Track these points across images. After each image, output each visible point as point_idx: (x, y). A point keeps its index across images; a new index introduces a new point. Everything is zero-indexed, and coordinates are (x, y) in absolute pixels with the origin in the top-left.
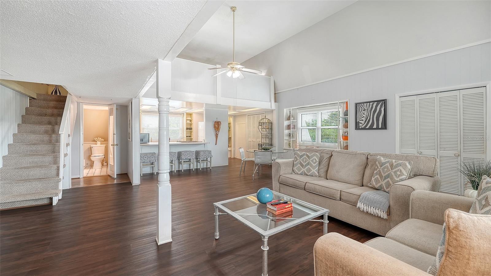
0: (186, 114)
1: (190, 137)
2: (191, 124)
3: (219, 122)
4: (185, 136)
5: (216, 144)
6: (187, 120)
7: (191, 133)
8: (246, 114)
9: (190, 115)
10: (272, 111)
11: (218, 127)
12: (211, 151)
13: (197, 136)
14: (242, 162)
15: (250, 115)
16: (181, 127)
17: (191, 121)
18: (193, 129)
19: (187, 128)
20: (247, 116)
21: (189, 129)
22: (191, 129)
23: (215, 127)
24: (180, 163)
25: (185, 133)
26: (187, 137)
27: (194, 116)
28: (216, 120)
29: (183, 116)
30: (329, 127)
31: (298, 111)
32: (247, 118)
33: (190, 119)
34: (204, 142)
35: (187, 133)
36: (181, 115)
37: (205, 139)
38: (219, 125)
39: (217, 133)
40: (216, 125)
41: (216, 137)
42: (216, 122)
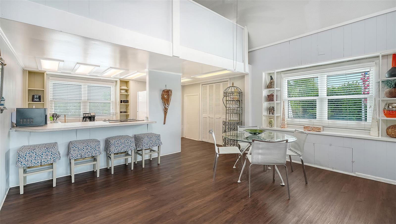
0: (121, 81)
1: (126, 112)
2: (127, 96)
3: (170, 90)
4: (118, 111)
5: (164, 124)
6: (121, 89)
7: (127, 107)
8: (199, 84)
9: (126, 82)
10: (242, 77)
11: (168, 98)
12: (159, 136)
13: (136, 112)
14: (218, 155)
15: (205, 83)
16: (113, 98)
17: (127, 91)
18: (129, 102)
19: (122, 101)
20: (201, 85)
21: (125, 102)
22: (127, 102)
23: (163, 98)
24: (108, 157)
25: (118, 107)
26: (121, 112)
27: (132, 85)
28: (164, 88)
29: (116, 85)
30: (348, 96)
31: (283, 75)
32: (201, 88)
33: (125, 88)
34: (147, 120)
35: (121, 108)
36: (112, 82)
37: (148, 117)
38: (169, 95)
39: (166, 107)
40: (164, 96)
41: (164, 112)
42: (164, 91)
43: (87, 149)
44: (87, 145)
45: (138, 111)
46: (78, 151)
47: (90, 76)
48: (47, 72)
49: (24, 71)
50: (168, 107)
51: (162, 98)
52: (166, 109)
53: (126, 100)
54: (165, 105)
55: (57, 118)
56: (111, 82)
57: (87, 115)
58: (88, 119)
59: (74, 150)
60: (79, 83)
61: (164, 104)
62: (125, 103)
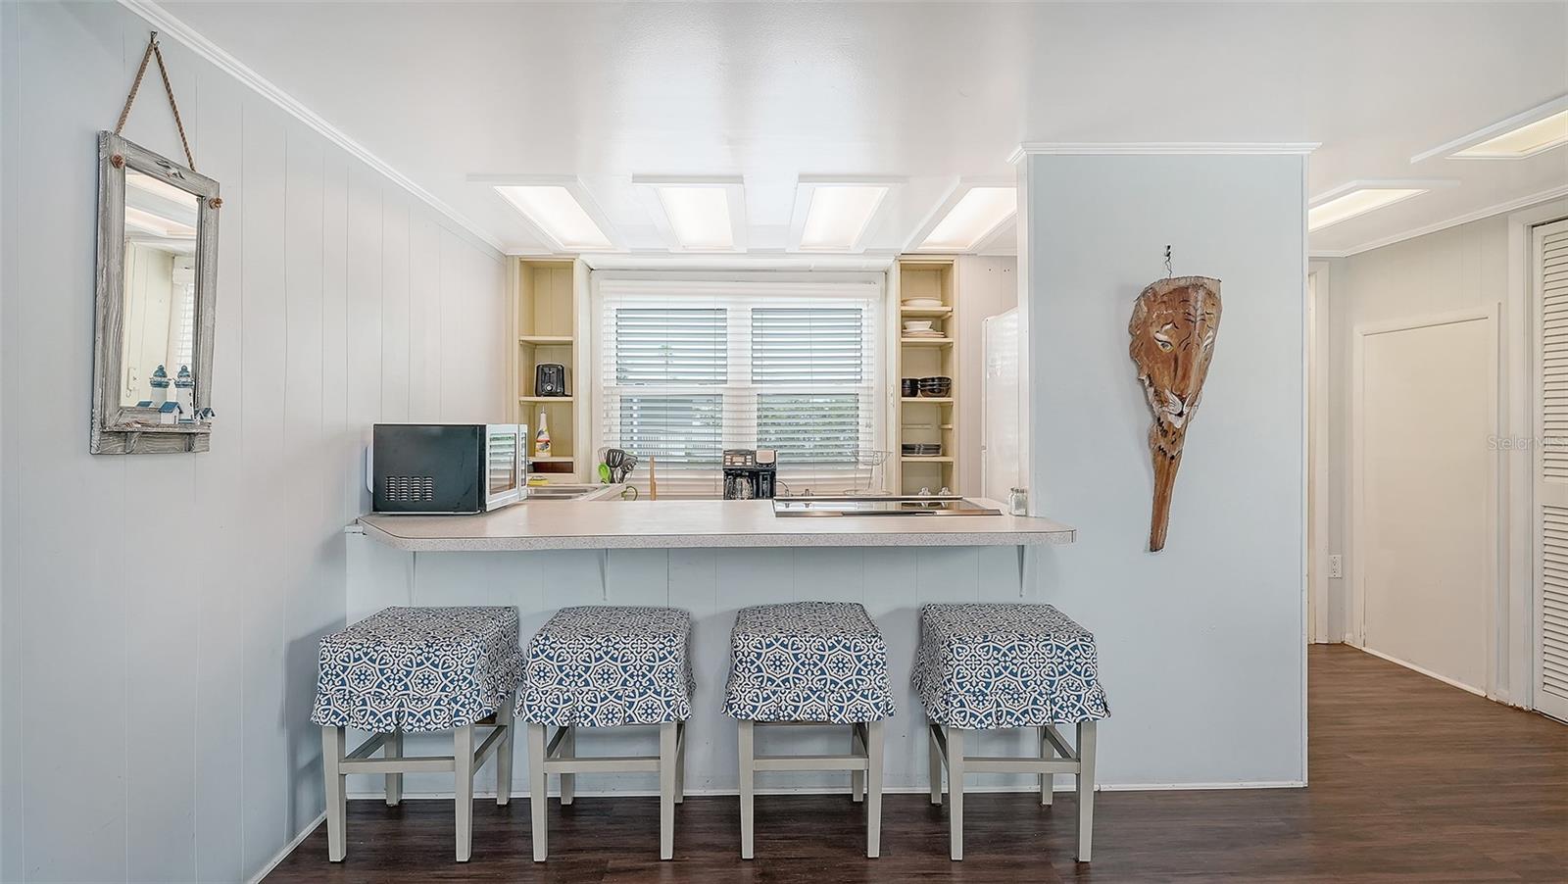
1: (935, 449)
3: (1197, 284)
4: (894, 447)
5: (1155, 545)
6: (907, 317)
7: (943, 415)
9: (934, 272)
11: (1186, 345)
13: (979, 447)
16: (871, 373)
17: (941, 322)
18: (954, 385)
19: (913, 381)
21: (930, 386)
22: (943, 386)
23: (1142, 348)
25: (894, 418)
26: (907, 449)
27: (965, 281)
28: (1153, 273)
29: (881, 289)
33: (929, 304)
34: (1022, 511)
35: (904, 426)
36: (865, 282)
37: (1027, 487)
38: (1188, 319)
39: (1172, 418)
40: (1153, 330)
41: (1155, 461)
42: (1150, 296)
43: (605, 676)
44: (606, 653)
45: (983, 444)
46: (560, 683)
47: (751, 253)
48: (581, 257)
49: (504, 260)
50: (1180, 414)
51: (1135, 352)
52: (1165, 433)
53: (933, 380)
54: (1163, 402)
55: (625, 473)
56: (863, 276)
57: (739, 462)
58: (744, 481)
59: (542, 674)
60: (712, 298)
61: (1151, 396)
62: (933, 392)
